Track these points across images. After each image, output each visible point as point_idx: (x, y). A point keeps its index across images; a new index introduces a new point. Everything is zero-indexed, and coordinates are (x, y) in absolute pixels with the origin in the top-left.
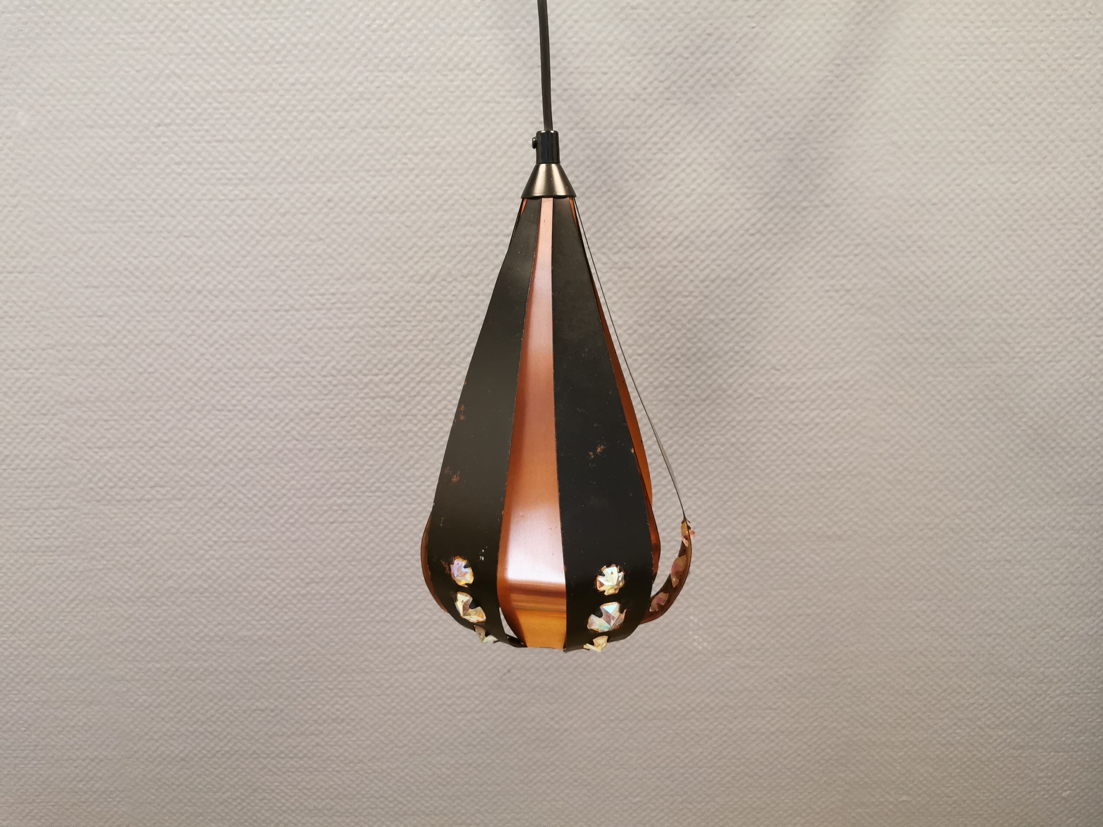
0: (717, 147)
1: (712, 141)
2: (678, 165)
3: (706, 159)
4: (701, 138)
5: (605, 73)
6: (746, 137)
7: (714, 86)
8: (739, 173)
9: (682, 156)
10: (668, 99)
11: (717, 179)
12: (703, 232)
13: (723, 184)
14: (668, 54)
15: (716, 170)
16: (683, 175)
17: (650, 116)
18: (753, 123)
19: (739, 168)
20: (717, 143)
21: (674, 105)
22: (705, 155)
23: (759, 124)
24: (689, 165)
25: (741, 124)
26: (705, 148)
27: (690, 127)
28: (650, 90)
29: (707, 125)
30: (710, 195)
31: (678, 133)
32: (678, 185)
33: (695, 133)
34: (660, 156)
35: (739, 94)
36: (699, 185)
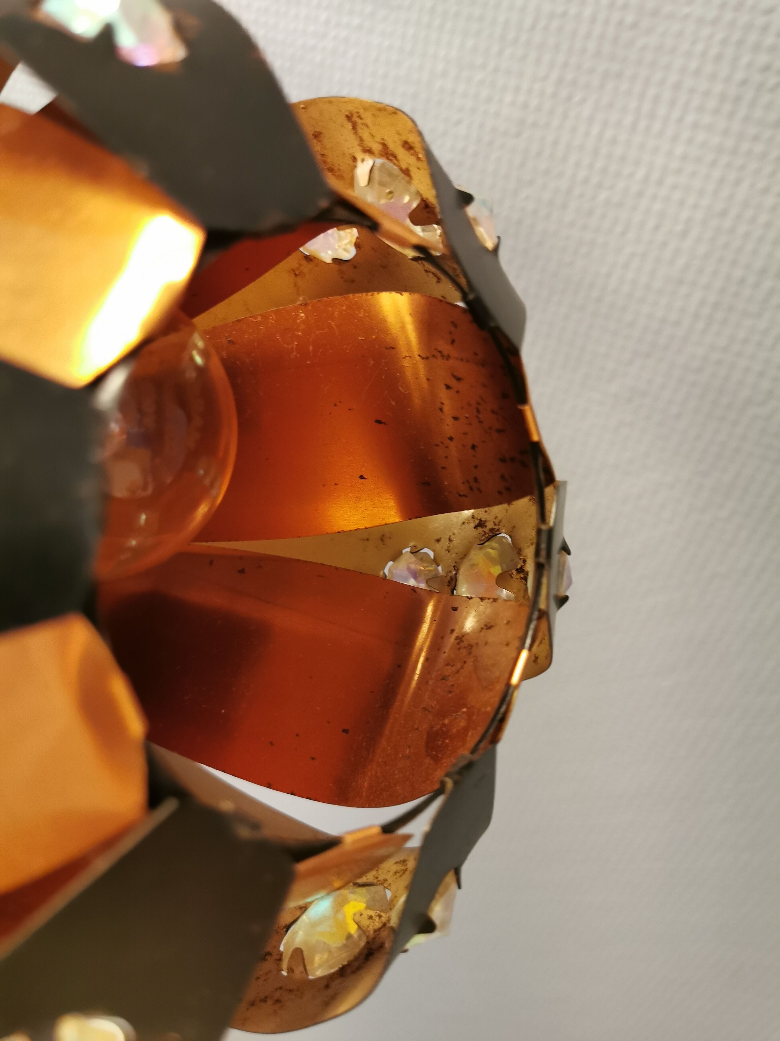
0: (695, 126)
1: (680, 120)
2: (640, 194)
3: (684, 158)
4: (657, 126)
5: (458, 123)
6: (739, 76)
7: (635, 25)
8: (759, 148)
9: (641, 173)
10: (569, 98)
11: (722, 181)
12: (742, 281)
13: (738, 182)
14: (533, 27)
15: (714, 163)
16: (657, 206)
17: (556, 143)
18: (740, 43)
19: (756, 138)
20: (690, 118)
21: (583, 101)
22: (679, 150)
23: (753, 38)
24: (660, 182)
25: (719, 58)
26: (675, 138)
27: (628, 120)
28: (534, 102)
29: (657, 99)
30: (724, 213)
31: (614, 141)
32: (657, 228)
33: (642, 124)
34: (603, 196)
35: (686, 10)
36: (695, 206)
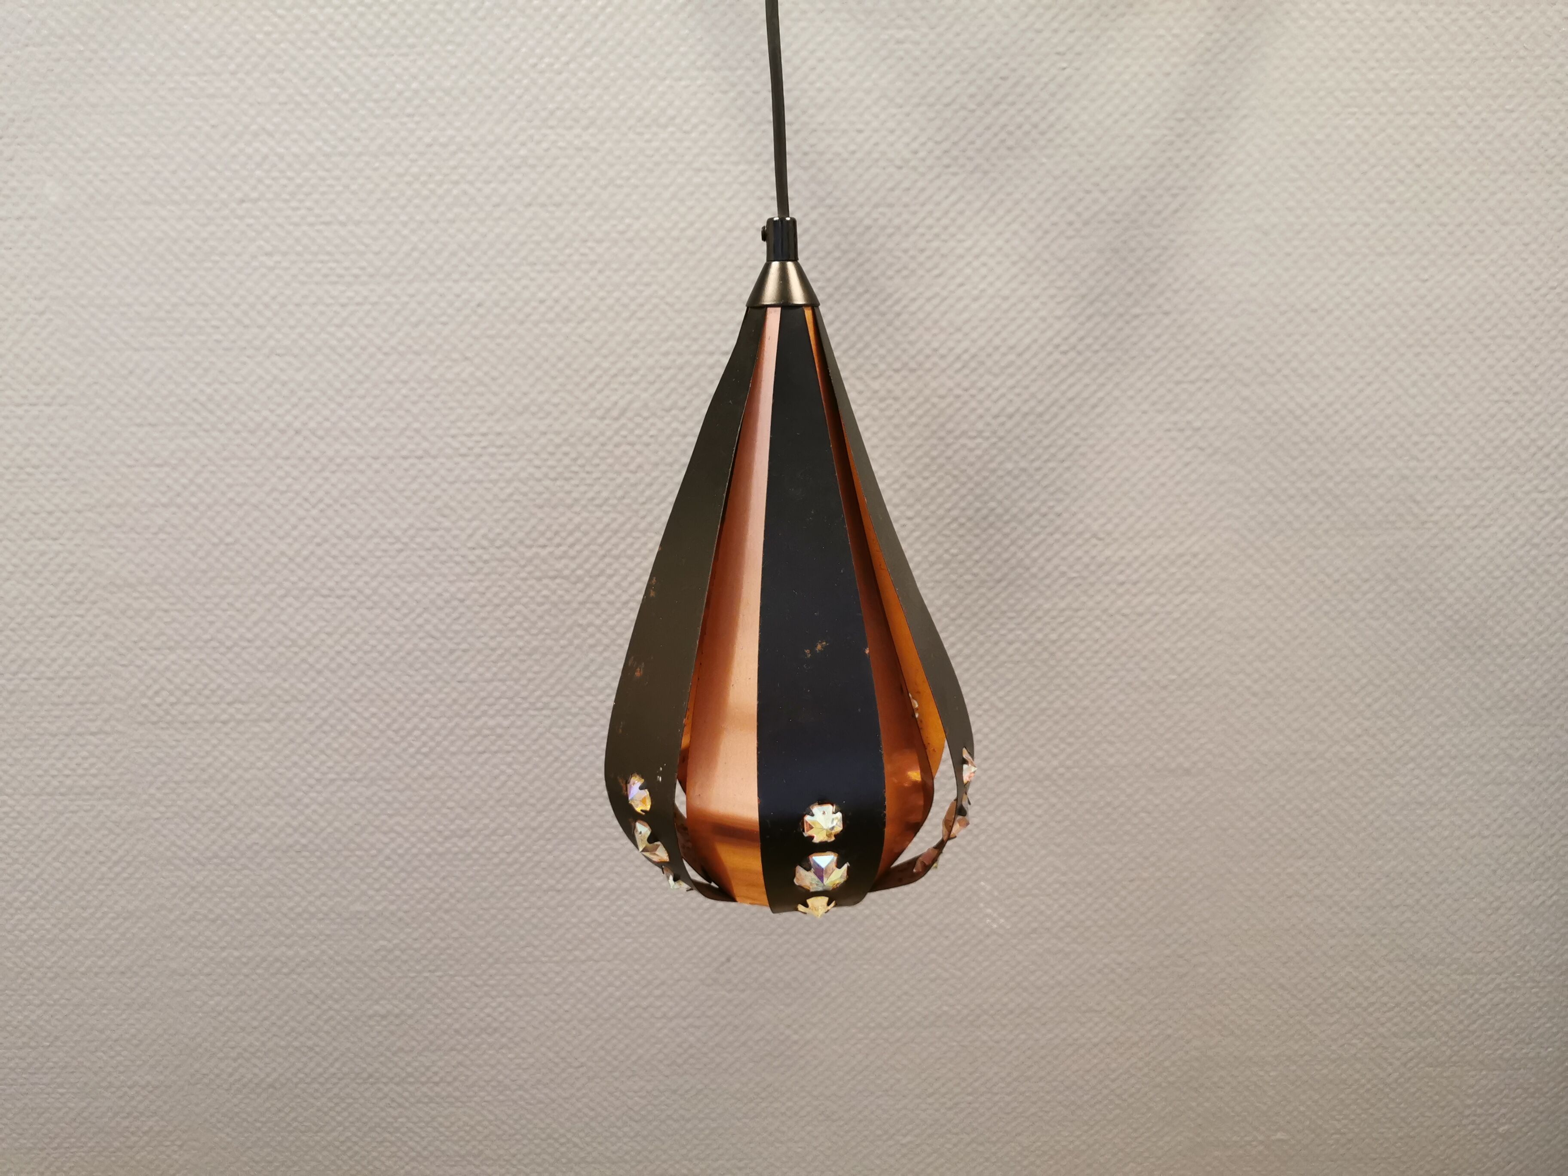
0: (1015, 233)
1: (1008, 224)
2: (961, 257)
3: (1000, 249)
4: (993, 219)
5: (860, 131)
6: (1054, 218)
7: (1010, 149)
8: (1045, 269)
9: (968, 244)
10: (948, 166)
11: (1015, 277)
12: (997, 348)
13: (1023, 283)
14: (947, 105)
15: (1014, 263)
16: (968, 271)
17: (923, 190)
18: (1064, 199)
19: (1046, 262)
20: (1015, 226)
21: (955, 174)
22: (999, 242)
23: (1072, 201)
24: (977, 257)
25: (1048, 201)
26: (1000, 234)
27: (978, 204)
28: (922, 154)
29: (1001, 202)
30: (1006, 298)
31: (961, 213)
32: (961, 285)
33: (985, 213)
34: (935, 244)
35: (1044, 160)
36: (991, 284)
